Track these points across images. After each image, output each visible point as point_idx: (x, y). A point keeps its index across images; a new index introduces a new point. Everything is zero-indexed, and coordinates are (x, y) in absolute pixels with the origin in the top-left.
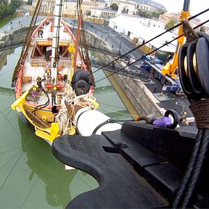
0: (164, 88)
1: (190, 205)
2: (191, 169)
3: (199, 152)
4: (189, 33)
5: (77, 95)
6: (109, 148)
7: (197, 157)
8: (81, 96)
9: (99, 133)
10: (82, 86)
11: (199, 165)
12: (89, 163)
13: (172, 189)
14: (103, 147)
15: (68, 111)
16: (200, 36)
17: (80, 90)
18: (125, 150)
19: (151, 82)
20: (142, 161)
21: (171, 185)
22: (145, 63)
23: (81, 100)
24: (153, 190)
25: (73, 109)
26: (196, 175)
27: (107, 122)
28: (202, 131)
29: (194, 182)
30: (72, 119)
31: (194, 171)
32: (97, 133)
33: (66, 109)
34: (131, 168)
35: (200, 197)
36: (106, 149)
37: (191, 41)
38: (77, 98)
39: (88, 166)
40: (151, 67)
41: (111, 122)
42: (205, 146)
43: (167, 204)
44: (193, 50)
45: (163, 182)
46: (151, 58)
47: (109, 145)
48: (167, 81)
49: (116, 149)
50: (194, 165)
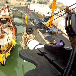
0: (47, 32)
1: (69, 75)
2: (69, 61)
3: (72, 55)
4: (69, 12)
5: (28, 35)
6: (40, 54)
7: (72, 57)
8: (30, 35)
9: (36, 48)
10: (30, 31)
11: (73, 60)
12: (32, 59)
13: (63, 69)
14: (38, 53)
15: (25, 40)
16: (73, 13)
17: (29, 33)
18: (45, 55)
19: (42, 29)
20: (51, 59)
21: (62, 67)
22: (40, 22)
23: (30, 36)
24: (56, 69)
25: (27, 40)
26: (71, 63)
27: (39, 44)
28: (73, 48)
29: (71, 66)
30: (26, 43)
31: (70, 62)
32: (35, 49)
33: (24, 40)
34: (48, 61)
35: (73, 72)
36: (39, 54)
37: (70, 15)
38: (28, 36)
39: (32, 60)
40: (42, 23)
41: (40, 44)
42: (74, 53)
43: (61, 74)
44: (70, 18)
45: (59, 66)
46: (42, 19)
47: (40, 53)
48: (48, 28)
49: (42, 54)
50: (71, 60)
